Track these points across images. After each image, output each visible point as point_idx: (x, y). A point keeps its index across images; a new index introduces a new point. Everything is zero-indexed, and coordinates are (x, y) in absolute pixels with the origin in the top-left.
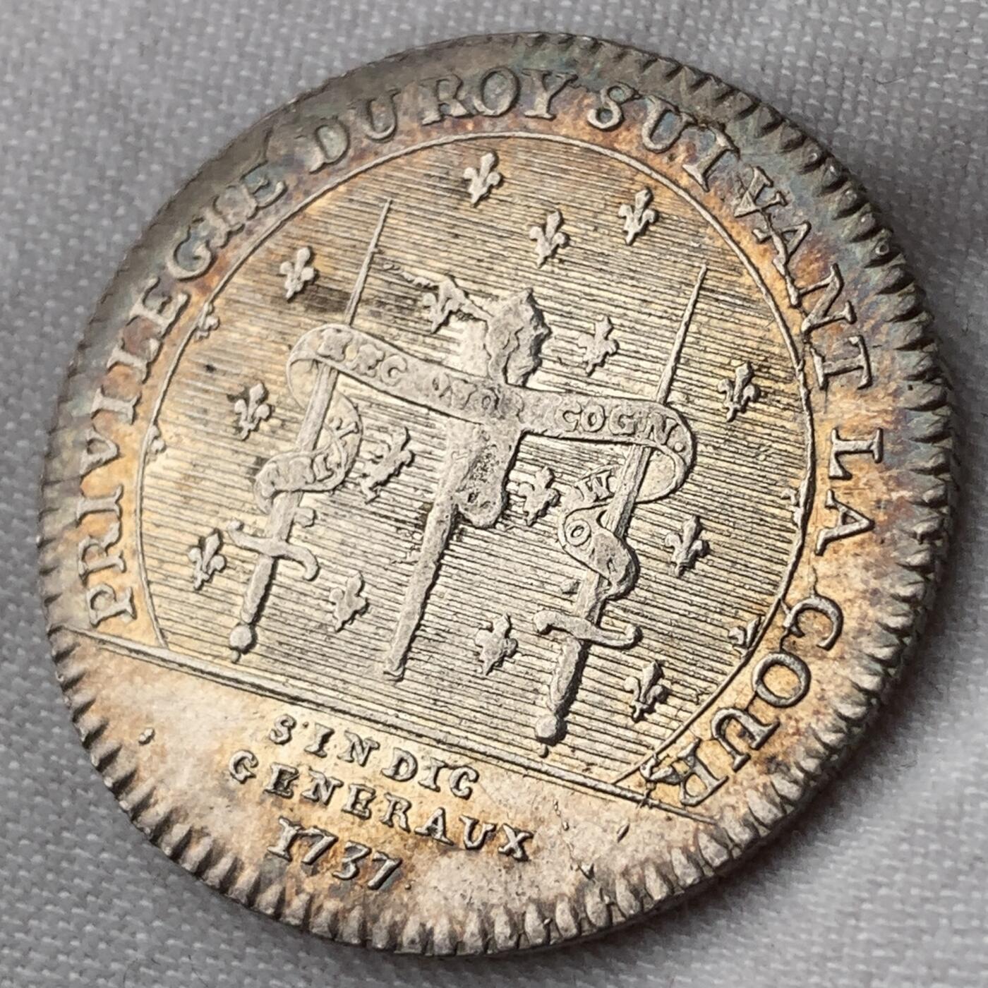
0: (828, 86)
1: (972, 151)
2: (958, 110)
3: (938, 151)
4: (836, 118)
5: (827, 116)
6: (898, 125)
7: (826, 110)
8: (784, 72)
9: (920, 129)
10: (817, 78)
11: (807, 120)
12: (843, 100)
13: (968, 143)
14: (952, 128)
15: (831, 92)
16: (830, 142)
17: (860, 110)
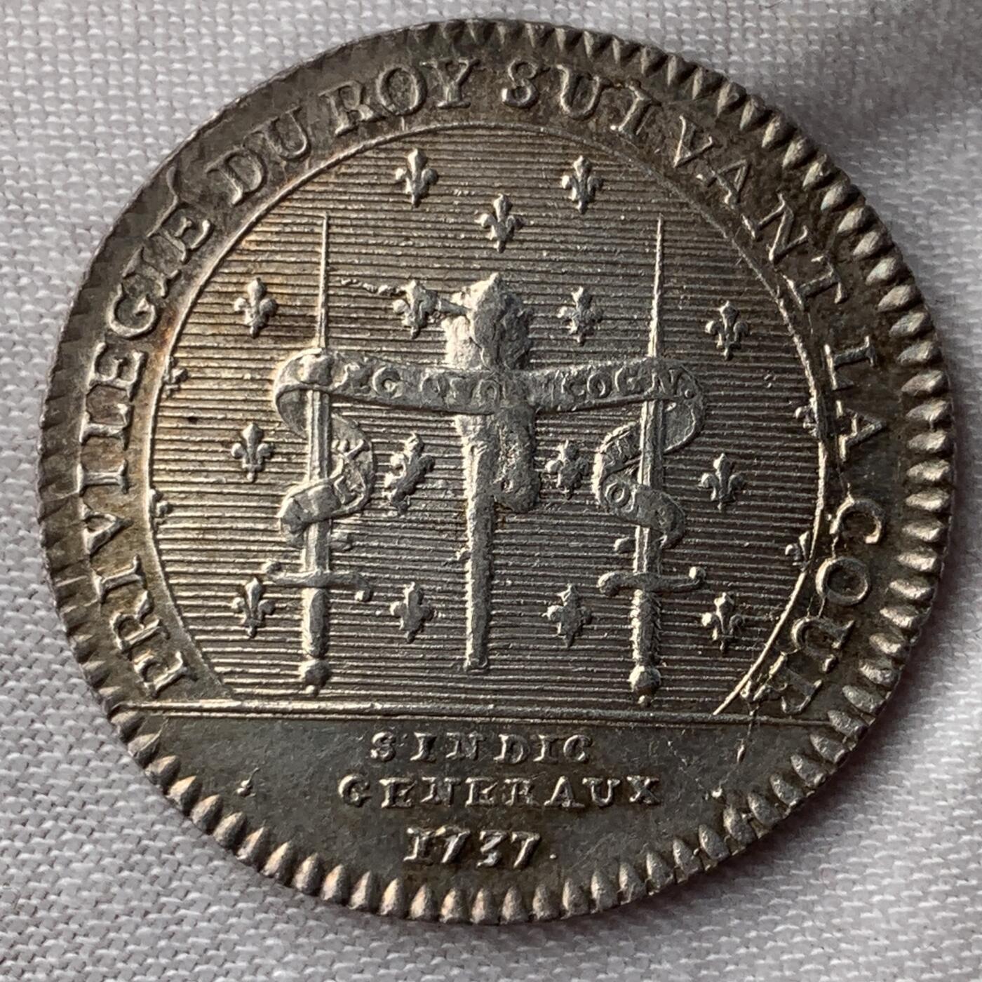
0: (714, 20)
1: (858, 53)
2: (843, 18)
3: (829, 60)
4: (727, 48)
5: (719, 47)
6: (788, 42)
7: (716, 42)
8: (669, 14)
9: (810, 43)
10: (702, 14)
11: (700, 55)
12: (731, 30)
13: (854, 47)
14: (839, 36)
15: (718, 25)
16: (726, 71)
17: (749, 36)
